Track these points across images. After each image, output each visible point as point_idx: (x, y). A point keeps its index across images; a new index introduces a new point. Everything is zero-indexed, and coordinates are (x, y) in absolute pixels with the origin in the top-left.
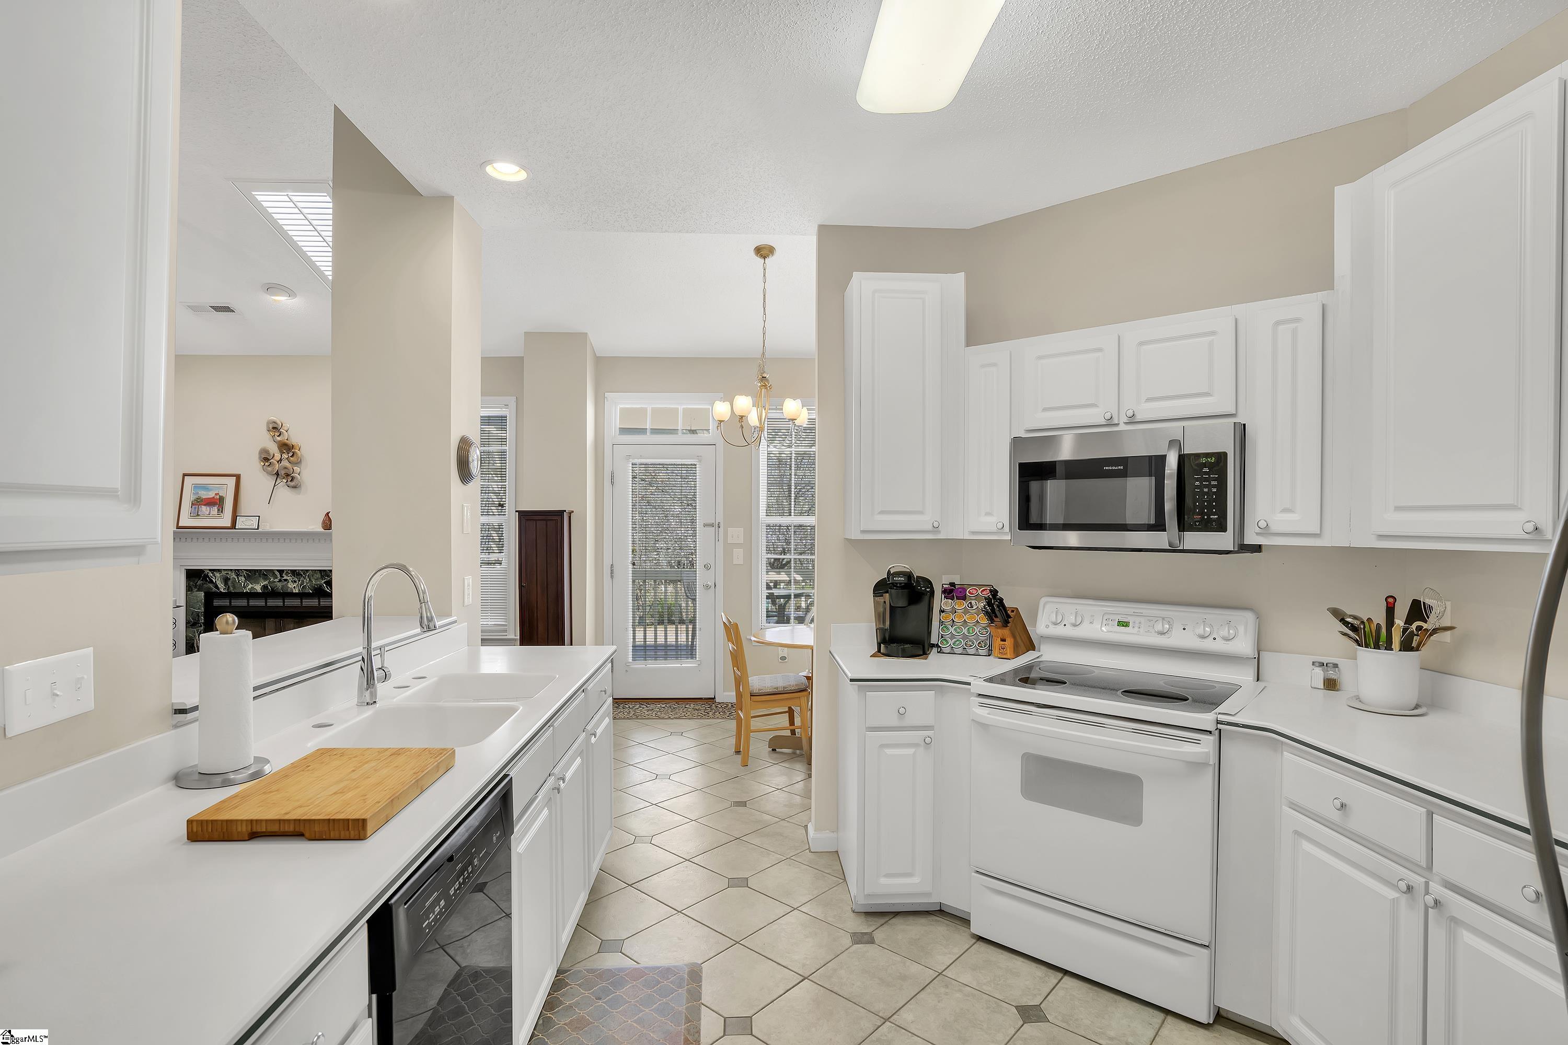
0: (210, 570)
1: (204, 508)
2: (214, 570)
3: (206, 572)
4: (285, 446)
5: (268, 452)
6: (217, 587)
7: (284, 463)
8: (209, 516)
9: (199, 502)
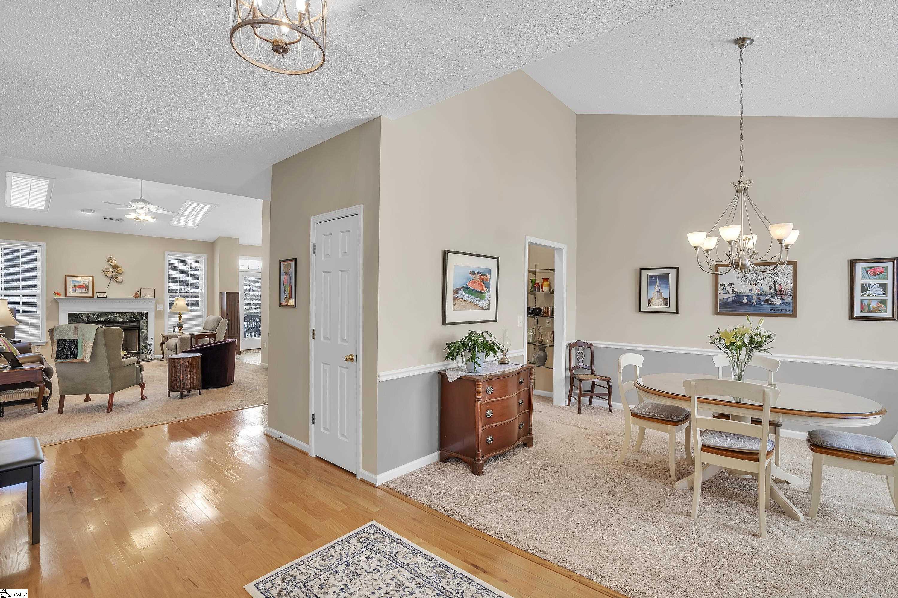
0: (80, 313)
1: (78, 289)
2: (82, 313)
3: (78, 314)
4: (115, 267)
5: (107, 269)
6: (84, 320)
7: (114, 273)
8: (81, 293)
9: (75, 287)
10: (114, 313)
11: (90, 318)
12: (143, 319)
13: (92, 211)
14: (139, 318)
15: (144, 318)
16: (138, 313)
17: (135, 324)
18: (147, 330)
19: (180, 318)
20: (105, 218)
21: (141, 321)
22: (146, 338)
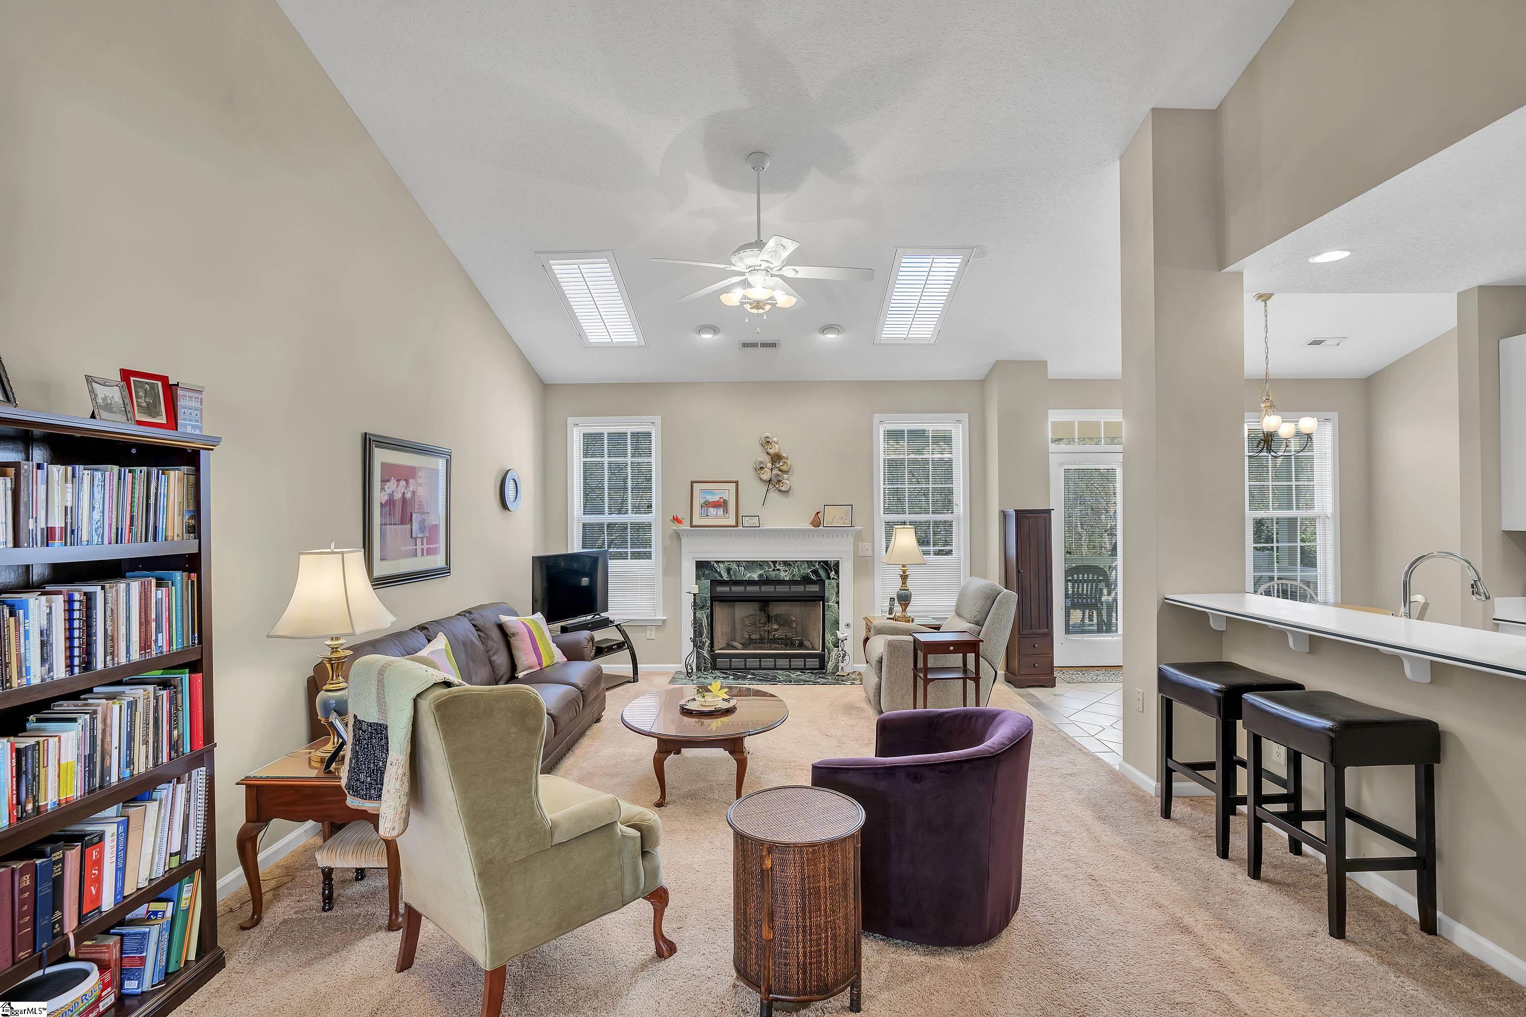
0: (715, 562)
1: (711, 509)
2: (718, 562)
3: (712, 563)
4: (776, 458)
5: (761, 462)
6: (721, 576)
7: (775, 472)
8: (716, 517)
9: (707, 505)
10: (774, 562)
11: (732, 572)
12: (829, 578)
13: (715, 330)
14: (822, 573)
15: (832, 574)
16: (819, 562)
17: (815, 588)
18: (838, 603)
19: (904, 578)
20: (745, 345)
21: (827, 582)
22: (837, 623)
